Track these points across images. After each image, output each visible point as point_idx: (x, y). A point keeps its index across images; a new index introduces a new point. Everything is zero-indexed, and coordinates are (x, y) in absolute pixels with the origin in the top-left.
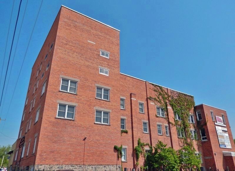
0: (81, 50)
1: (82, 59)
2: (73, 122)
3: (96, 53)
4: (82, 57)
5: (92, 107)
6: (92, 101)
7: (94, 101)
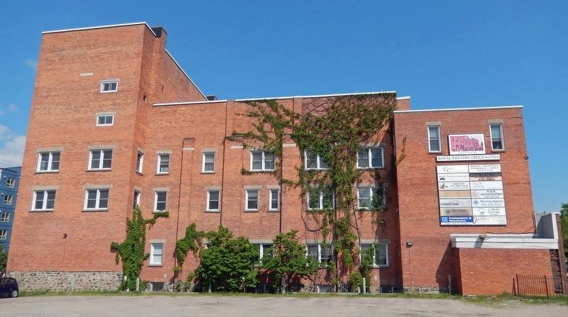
0: (70, 95)
1: (70, 111)
2: (51, 214)
3: (92, 91)
4: (70, 108)
5: (80, 186)
6: (80, 177)
7: (84, 176)
